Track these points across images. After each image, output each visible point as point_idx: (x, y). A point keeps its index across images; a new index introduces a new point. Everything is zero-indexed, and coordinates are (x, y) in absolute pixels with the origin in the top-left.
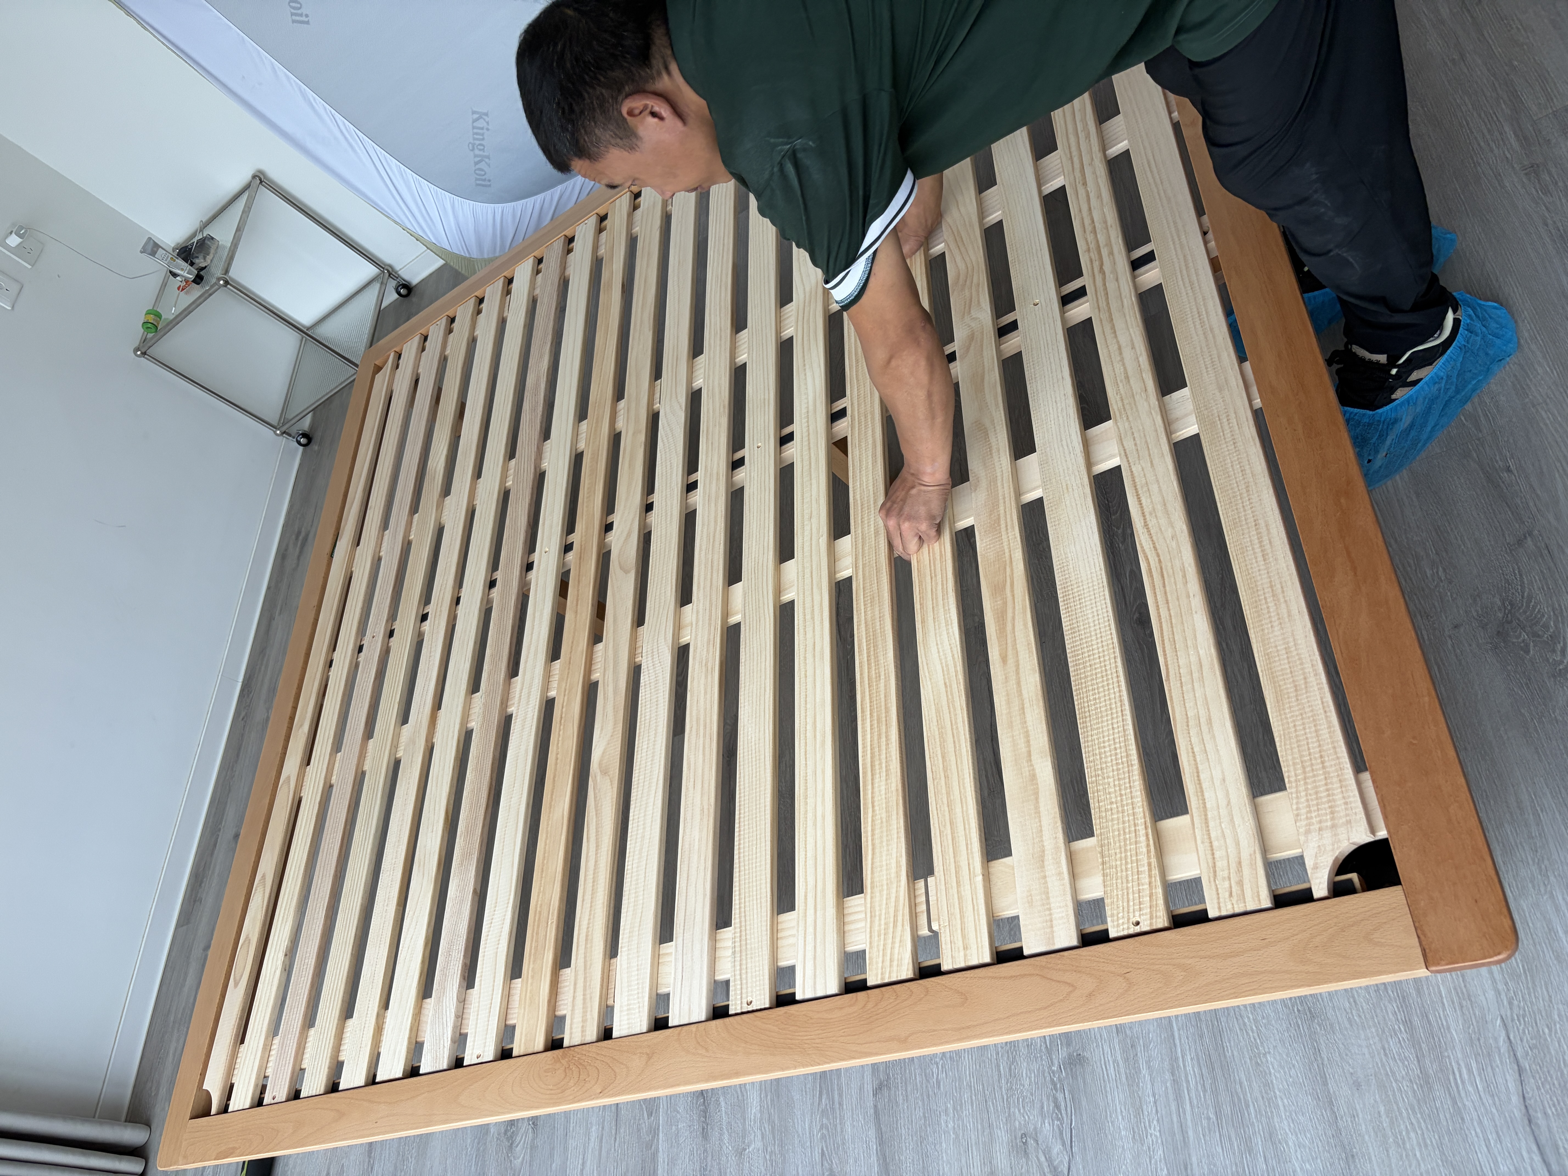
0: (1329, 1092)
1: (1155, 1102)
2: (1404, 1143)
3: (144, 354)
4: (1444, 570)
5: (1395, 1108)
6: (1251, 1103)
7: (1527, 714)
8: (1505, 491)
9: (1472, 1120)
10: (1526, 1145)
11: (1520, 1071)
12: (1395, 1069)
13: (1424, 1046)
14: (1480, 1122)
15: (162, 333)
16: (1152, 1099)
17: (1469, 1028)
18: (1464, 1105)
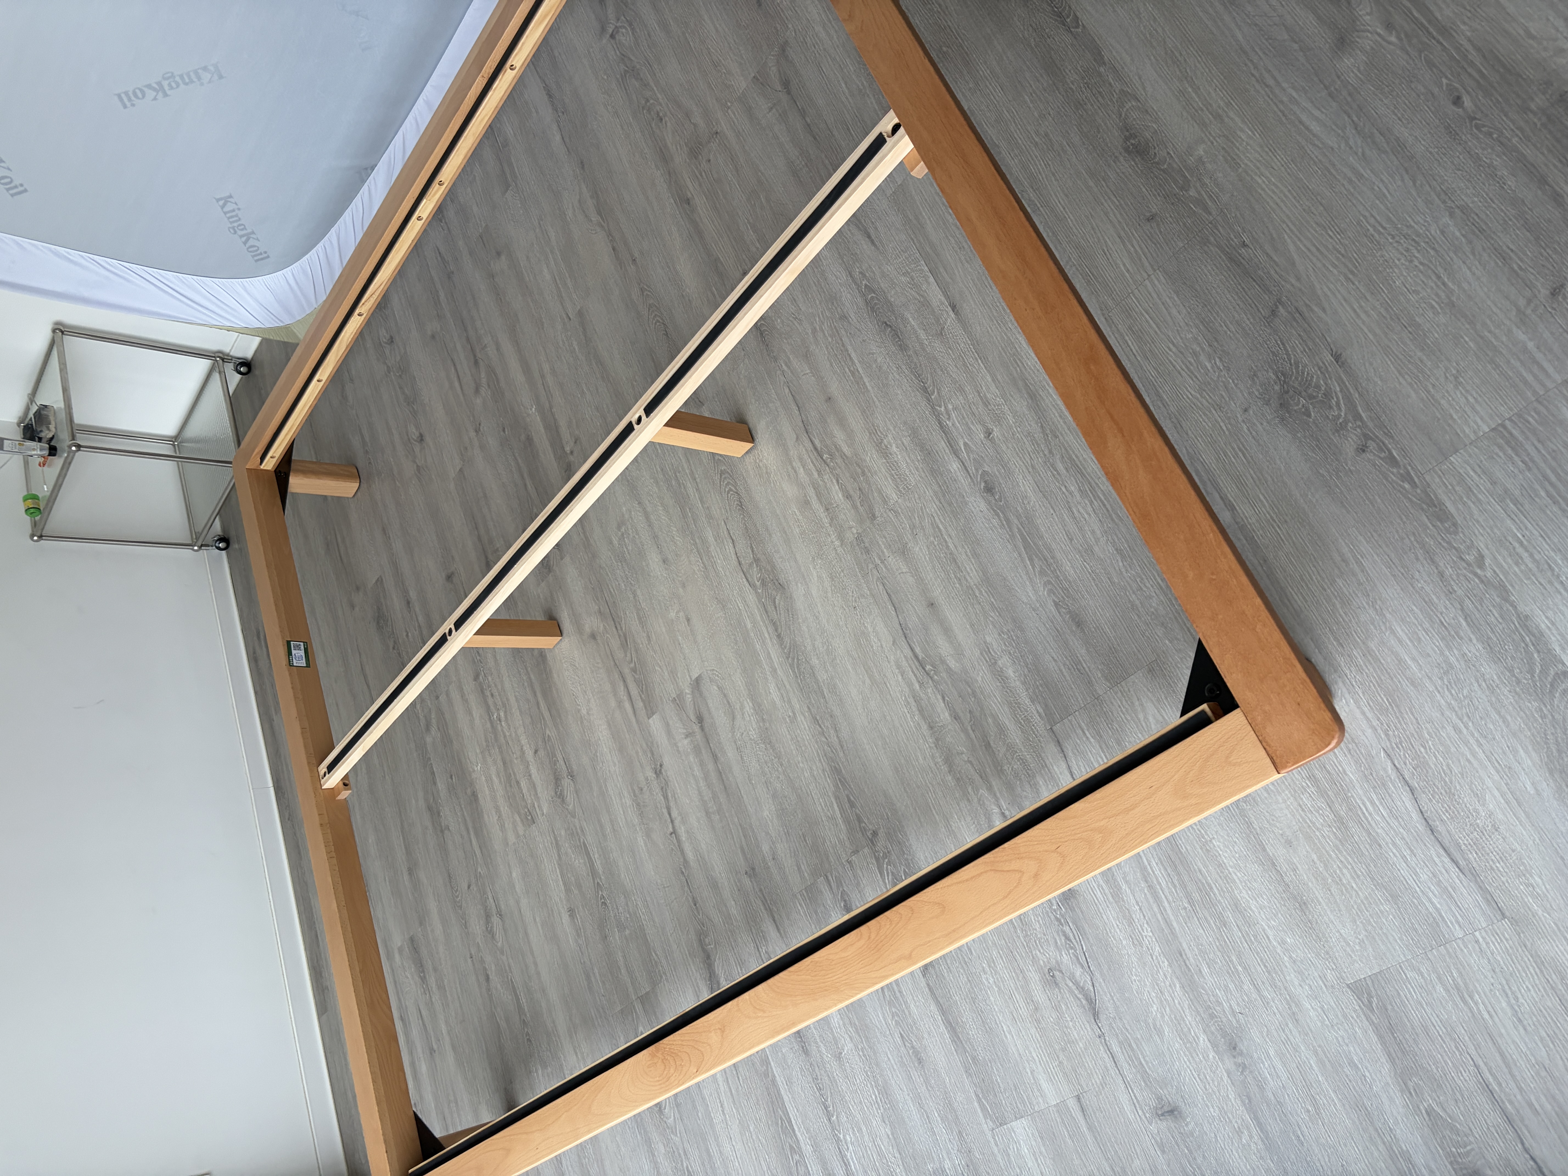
0: (1269, 855)
1: (1140, 909)
2: (1341, 880)
3: (41, 537)
4: (1221, 360)
5: (1324, 852)
6: (1213, 886)
7: (1325, 474)
8: (1247, 266)
9: (1387, 844)
10: (1434, 851)
11: (1412, 790)
12: (1314, 820)
13: (1330, 793)
14: (1394, 844)
15: (46, 513)
16: (1137, 908)
17: (1361, 766)
18: (1377, 833)
